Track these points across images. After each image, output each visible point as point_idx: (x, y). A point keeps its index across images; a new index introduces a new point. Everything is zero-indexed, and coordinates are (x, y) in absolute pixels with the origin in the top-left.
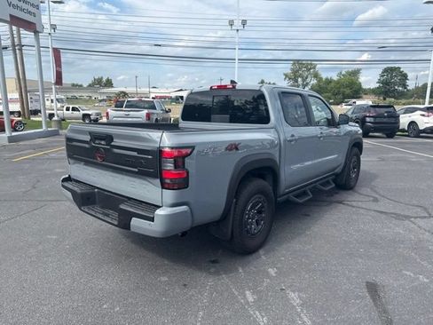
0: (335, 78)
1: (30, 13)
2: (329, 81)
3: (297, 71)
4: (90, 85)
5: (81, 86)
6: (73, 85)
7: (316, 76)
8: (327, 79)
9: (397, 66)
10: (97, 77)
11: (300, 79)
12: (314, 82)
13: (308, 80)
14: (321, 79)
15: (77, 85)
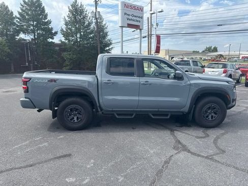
1: (137, 21)
4: (203, 52)
5: (198, 52)
6: (194, 52)
10: (208, 47)
15: (196, 52)
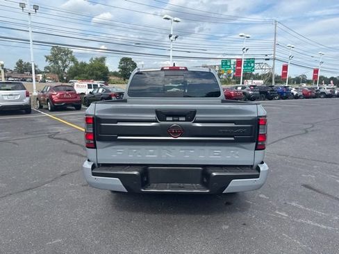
0: (88, 62)
2: (84, 65)
3: (57, 54)
7: (73, 60)
8: (82, 63)
9: (129, 57)
11: (60, 62)
12: (72, 64)
13: (67, 63)
14: (78, 62)
